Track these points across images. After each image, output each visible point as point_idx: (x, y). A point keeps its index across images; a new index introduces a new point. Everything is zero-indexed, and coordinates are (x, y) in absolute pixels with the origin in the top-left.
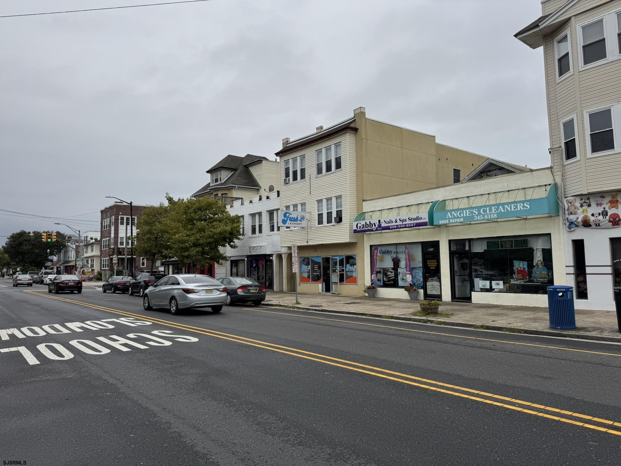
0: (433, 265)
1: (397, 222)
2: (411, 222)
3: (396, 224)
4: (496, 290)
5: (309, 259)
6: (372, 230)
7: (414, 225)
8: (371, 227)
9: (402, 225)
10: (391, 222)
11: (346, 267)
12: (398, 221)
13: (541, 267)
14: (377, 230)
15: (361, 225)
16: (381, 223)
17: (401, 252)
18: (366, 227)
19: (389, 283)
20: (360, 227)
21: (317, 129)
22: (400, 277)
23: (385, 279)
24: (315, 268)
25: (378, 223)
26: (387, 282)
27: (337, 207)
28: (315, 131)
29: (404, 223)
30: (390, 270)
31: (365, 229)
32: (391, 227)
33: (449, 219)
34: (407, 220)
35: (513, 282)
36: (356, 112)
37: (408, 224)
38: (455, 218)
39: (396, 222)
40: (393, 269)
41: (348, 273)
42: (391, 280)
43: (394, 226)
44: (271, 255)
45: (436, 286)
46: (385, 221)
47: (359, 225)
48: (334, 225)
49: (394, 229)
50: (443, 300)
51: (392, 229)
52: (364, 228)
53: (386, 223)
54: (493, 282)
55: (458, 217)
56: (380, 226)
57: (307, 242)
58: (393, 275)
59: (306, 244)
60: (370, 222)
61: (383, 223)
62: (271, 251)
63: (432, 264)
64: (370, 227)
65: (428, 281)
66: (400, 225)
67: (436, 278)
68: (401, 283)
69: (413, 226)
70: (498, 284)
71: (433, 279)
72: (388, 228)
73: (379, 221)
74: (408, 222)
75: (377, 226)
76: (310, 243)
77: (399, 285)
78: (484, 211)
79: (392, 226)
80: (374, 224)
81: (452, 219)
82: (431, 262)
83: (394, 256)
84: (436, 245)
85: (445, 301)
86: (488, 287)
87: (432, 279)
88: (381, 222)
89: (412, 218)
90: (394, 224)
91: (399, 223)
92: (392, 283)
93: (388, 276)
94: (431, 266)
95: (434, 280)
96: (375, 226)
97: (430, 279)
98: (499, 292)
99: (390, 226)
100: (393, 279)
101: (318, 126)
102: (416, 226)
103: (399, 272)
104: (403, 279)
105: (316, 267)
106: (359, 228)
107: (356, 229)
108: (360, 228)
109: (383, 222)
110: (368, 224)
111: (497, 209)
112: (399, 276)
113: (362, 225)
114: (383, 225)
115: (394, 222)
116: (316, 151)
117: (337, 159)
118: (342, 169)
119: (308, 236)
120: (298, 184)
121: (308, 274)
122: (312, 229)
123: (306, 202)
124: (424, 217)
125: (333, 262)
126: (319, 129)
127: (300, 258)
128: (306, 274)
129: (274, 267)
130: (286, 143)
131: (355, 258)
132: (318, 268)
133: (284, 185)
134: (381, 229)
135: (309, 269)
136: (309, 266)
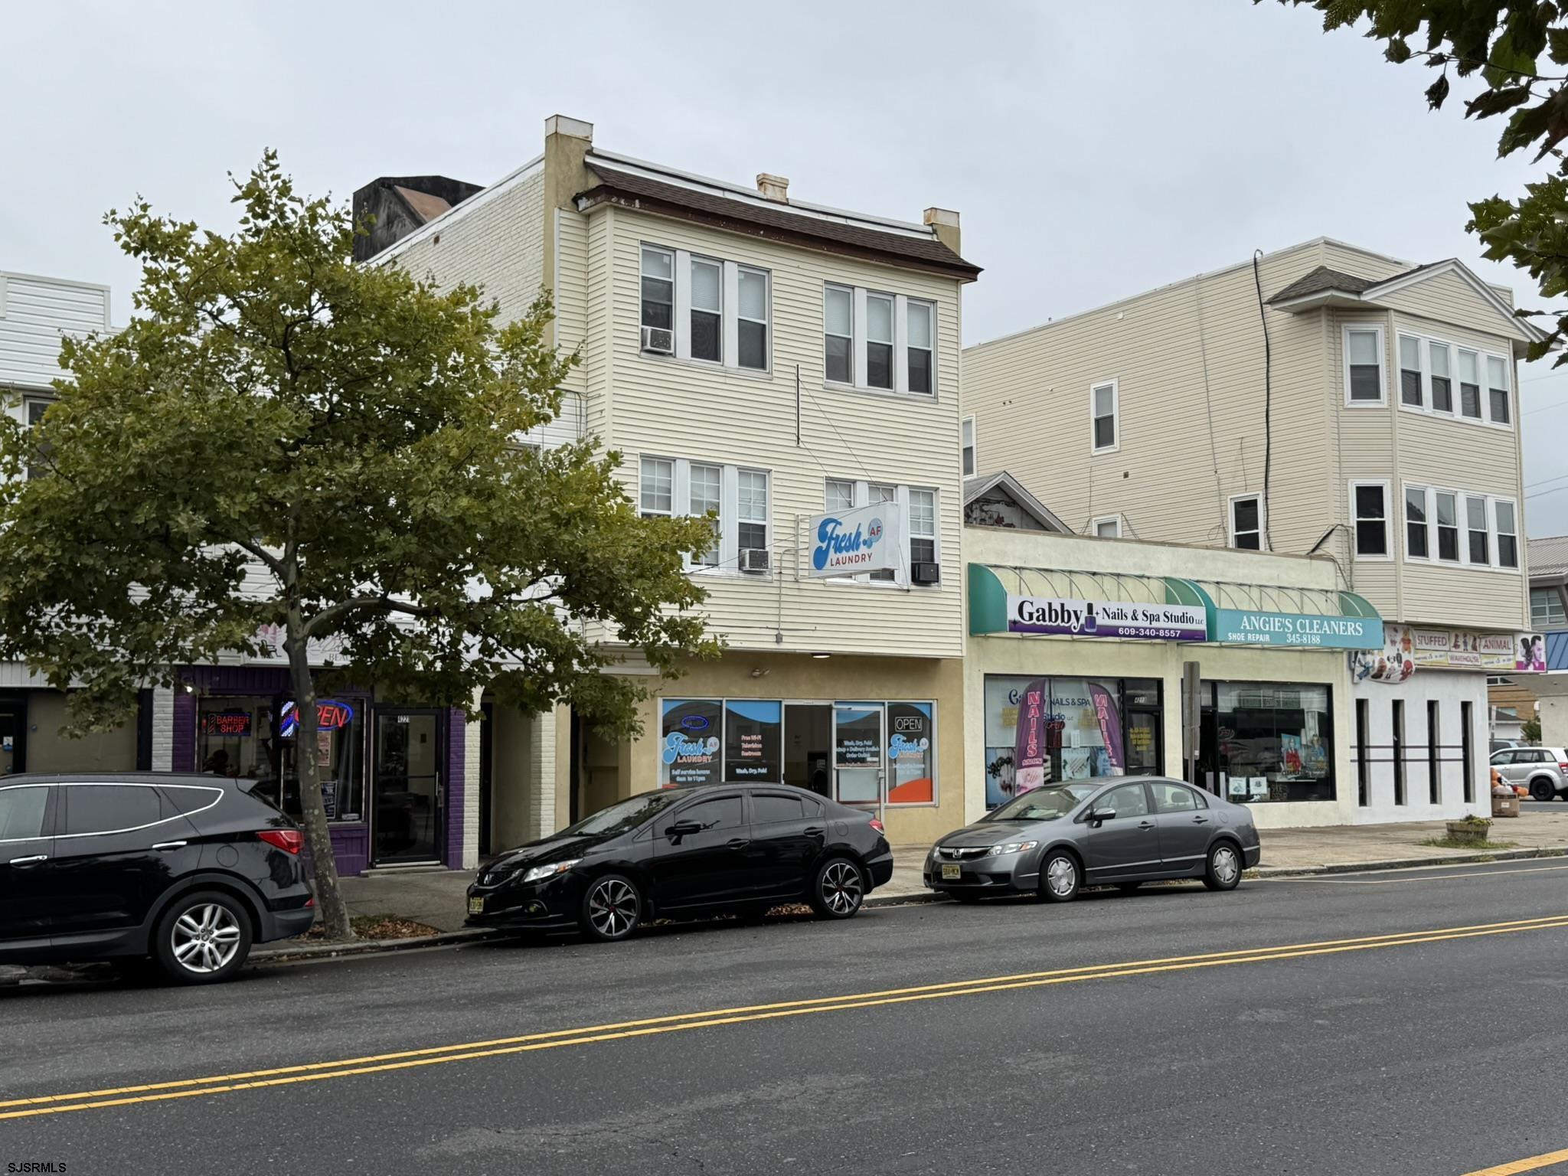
0: (1145, 743)
1: (1137, 620)
2: (1170, 625)
3: (1135, 623)
4: (1256, 798)
5: (721, 707)
6: (1067, 631)
7: (1176, 634)
8: (1066, 619)
9: (1150, 629)
10: (1120, 615)
12: (1140, 616)
13: (1316, 746)
14: (1082, 632)
15: (1033, 610)
16: (1094, 615)
17: (1070, 701)
18: (1050, 620)
20: (1031, 615)
21: (760, 179)
22: (1066, 775)
24: (745, 746)
25: (1085, 612)
27: (915, 524)
29: (1155, 624)
31: (1047, 623)
32: (1120, 631)
33: (1246, 632)
34: (1162, 617)
35: (1280, 778)
36: (939, 219)
37: (1165, 629)
38: (1255, 631)
39: (1135, 617)
40: (1048, 752)
41: (896, 766)
43: (1129, 628)
47: (1027, 608)
48: (908, 591)
49: (1130, 636)
51: (1124, 636)
52: (1044, 620)
53: (1109, 616)
54: (1251, 779)
55: (1261, 632)
56: (1091, 621)
57: (779, 639)
58: (1050, 771)
59: (775, 646)
60: (1062, 605)
61: (1100, 616)
63: (1141, 738)
64: (1063, 620)
66: (1145, 629)
69: (1175, 638)
70: (1259, 784)
72: (1114, 632)
73: (1090, 607)
74: (1162, 624)
75: (1082, 621)
76: (789, 644)
78: (1303, 626)
79: (1124, 627)
80: (1075, 612)
81: (1251, 632)
82: (1139, 733)
86: (1244, 792)
88: (1094, 612)
89: (1172, 616)
90: (1129, 622)
91: (1141, 622)
94: (1141, 743)
96: (1078, 619)
98: (1259, 801)
99: (1120, 627)
102: (1180, 638)
103: (1065, 761)
105: (750, 742)
106: (1026, 616)
107: (1018, 618)
108: (1031, 618)
109: (1101, 612)
110: (1056, 611)
111: (1321, 626)
112: (1063, 771)
113: (1038, 611)
114: (1101, 620)
115: (1129, 616)
116: (826, 282)
117: (912, 351)
118: (936, 397)
119: (783, 612)
120: (728, 381)
121: (708, 772)
122: (803, 586)
123: (769, 471)
124: (1198, 618)
125: (838, 725)
126: (777, 188)
127: (660, 700)
128: (691, 772)
129: (466, 743)
130: (581, 143)
131: (928, 714)
132: (760, 746)
133: (639, 356)
134: (1094, 630)
135: (713, 754)
136: (713, 740)
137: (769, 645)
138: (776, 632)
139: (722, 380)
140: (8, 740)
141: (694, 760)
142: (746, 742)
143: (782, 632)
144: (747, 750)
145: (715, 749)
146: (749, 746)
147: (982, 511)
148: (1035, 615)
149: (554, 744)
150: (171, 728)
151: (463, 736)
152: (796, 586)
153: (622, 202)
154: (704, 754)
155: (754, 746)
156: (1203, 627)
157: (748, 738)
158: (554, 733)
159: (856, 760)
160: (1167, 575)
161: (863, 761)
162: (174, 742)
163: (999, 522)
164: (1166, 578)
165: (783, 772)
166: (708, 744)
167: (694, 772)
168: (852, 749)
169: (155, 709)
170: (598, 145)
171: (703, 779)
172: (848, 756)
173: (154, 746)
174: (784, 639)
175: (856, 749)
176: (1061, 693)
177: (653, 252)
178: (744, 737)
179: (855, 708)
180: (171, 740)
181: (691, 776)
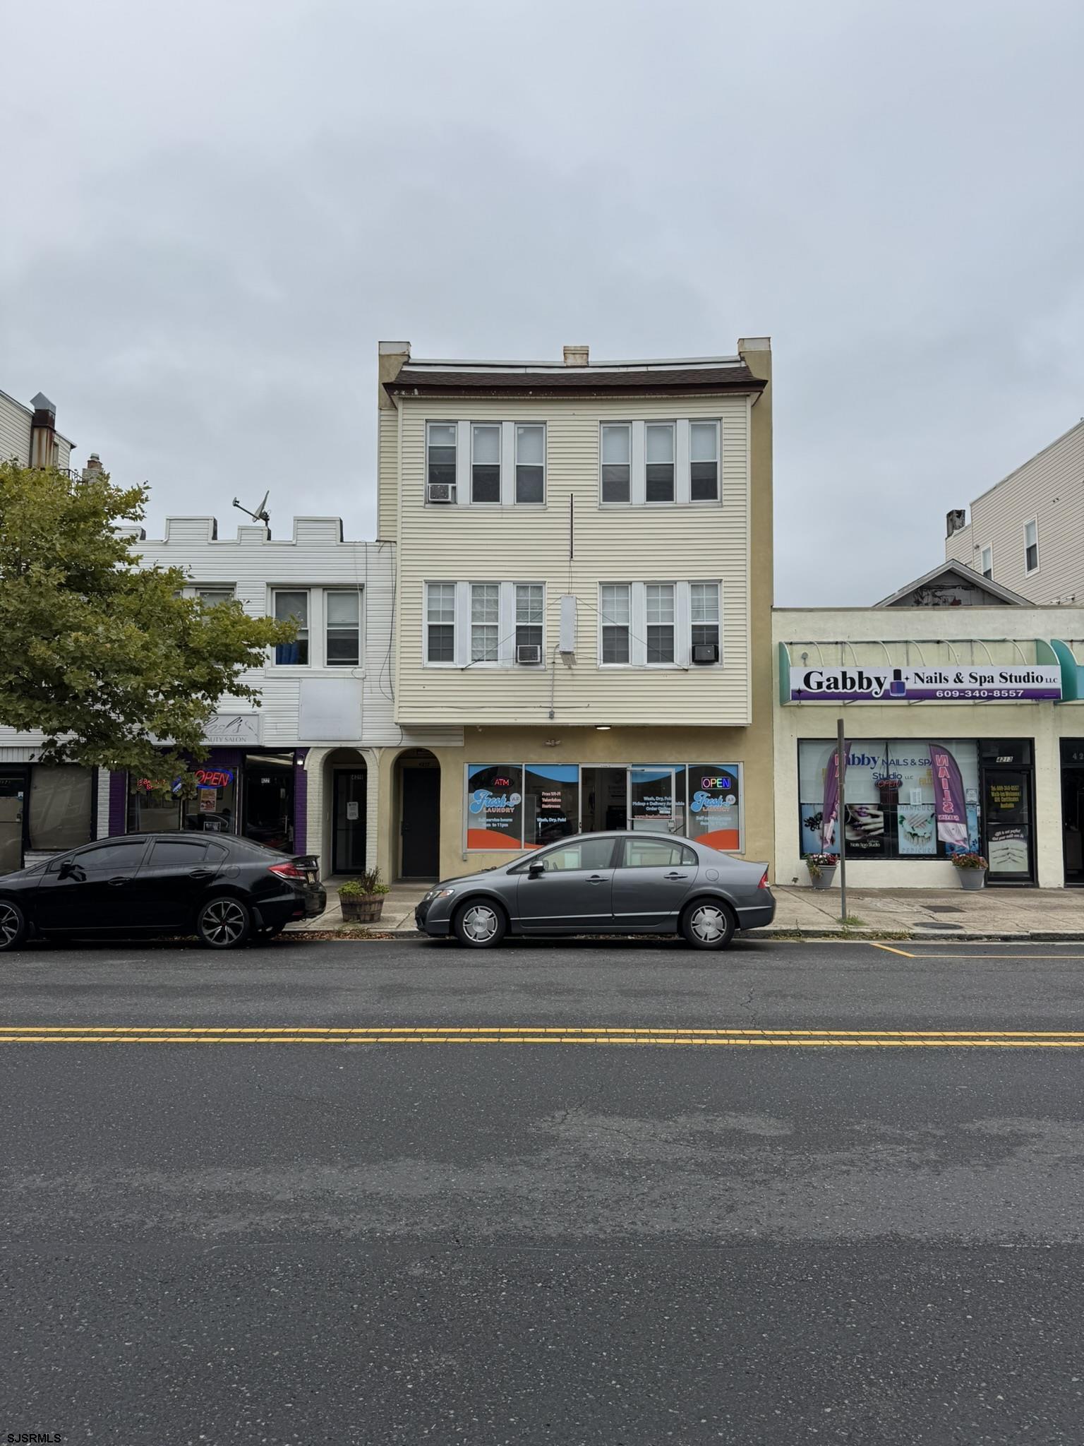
0: (1010, 799)
1: (962, 682)
2: (1008, 685)
3: (959, 686)
5: (521, 770)
6: (869, 697)
7: (1017, 693)
8: (865, 686)
9: (980, 691)
10: (941, 678)
11: (692, 800)
12: (966, 678)
14: (886, 696)
15: (823, 679)
16: (903, 680)
17: (909, 762)
18: (844, 686)
19: (864, 846)
20: (820, 685)
21: (567, 351)
22: (903, 830)
23: (850, 836)
24: (546, 800)
25: (891, 679)
26: (857, 845)
27: (696, 613)
28: (559, 358)
29: (986, 685)
30: (868, 811)
31: (841, 690)
32: (938, 694)
34: (997, 678)
36: (749, 347)
37: (1001, 690)
39: (958, 679)
40: (880, 808)
41: (698, 818)
42: (875, 837)
43: (951, 690)
44: (301, 752)
45: (1016, 852)
46: (917, 674)
47: (815, 678)
48: (687, 670)
49: (952, 698)
50: (1041, 885)
51: (944, 698)
52: (836, 687)
53: (923, 681)
56: (898, 684)
57: (552, 716)
58: (882, 825)
59: (548, 721)
60: (861, 673)
61: (911, 681)
62: (295, 737)
63: (1007, 796)
64: (861, 686)
65: (994, 839)
66: (973, 691)
67: (1017, 831)
68: (904, 845)
69: (1016, 697)
71: (1008, 834)
72: (931, 695)
73: (897, 674)
74: (998, 684)
75: (887, 686)
76: (562, 719)
77: (901, 852)
79: (944, 691)
80: (878, 679)
82: (1004, 791)
83: (880, 770)
84: (1023, 749)
85: (1047, 886)
87: (1005, 835)
88: (903, 677)
89: (1011, 676)
90: (951, 685)
91: (967, 684)
92: (877, 845)
93: (861, 826)
94: (1004, 800)
95: (1011, 836)
96: (880, 685)
97: (998, 834)
99: (937, 690)
100: (880, 835)
101: (572, 344)
102: (1022, 697)
103: (903, 818)
104: (915, 835)
105: (550, 797)
106: (814, 685)
107: (803, 687)
109: (912, 677)
110: (852, 679)
112: (899, 825)
113: (828, 680)
114: (910, 685)
115: (951, 679)
116: (601, 422)
117: (695, 467)
118: (721, 502)
119: (555, 694)
120: (505, 516)
121: (511, 820)
122: (575, 672)
123: (544, 583)
124: (1051, 677)
125: (633, 784)
126: (577, 356)
127: (466, 766)
128: (495, 820)
129: (308, 797)
130: (400, 358)
131: (735, 775)
132: (559, 800)
133: (424, 507)
134: (904, 695)
135: (515, 806)
136: (515, 795)
137: (541, 719)
138: (549, 710)
139: (500, 516)
140: (21, 794)
141: (498, 810)
142: (545, 797)
143: (555, 710)
144: (546, 803)
145: (517, 803)
146: (549, 800)
147: (936, 596)
148: (825, 684)
149: (377, 798)
150: (108, 786)
151: (305, 792)
152: (570, 672)
153: (403, 393)
154: (507, 806)
155: (555, 800)
156: (1058, 685)
157: (548, 794)
158: (377, 790)
159: (651, 813)
160: (1037, 637)
161: (656, 813)
162: (111, 795)
163: (956, 603)
164: (1037, 641)
165: (580, 820)
166: (511, 799)
167: (498, 820)
168: (651, 804)
169: (99, 775)
170: (416, 356)
171: (507, 825)
172: (648, 809)
173: (99, 798)
174: (555, 715)
175: (656, 804)
176: (897, 754)
177: (437, 427)
178: (543, 794)
179: (647, 770)
180: (108, 794)
181: (496, 823)
